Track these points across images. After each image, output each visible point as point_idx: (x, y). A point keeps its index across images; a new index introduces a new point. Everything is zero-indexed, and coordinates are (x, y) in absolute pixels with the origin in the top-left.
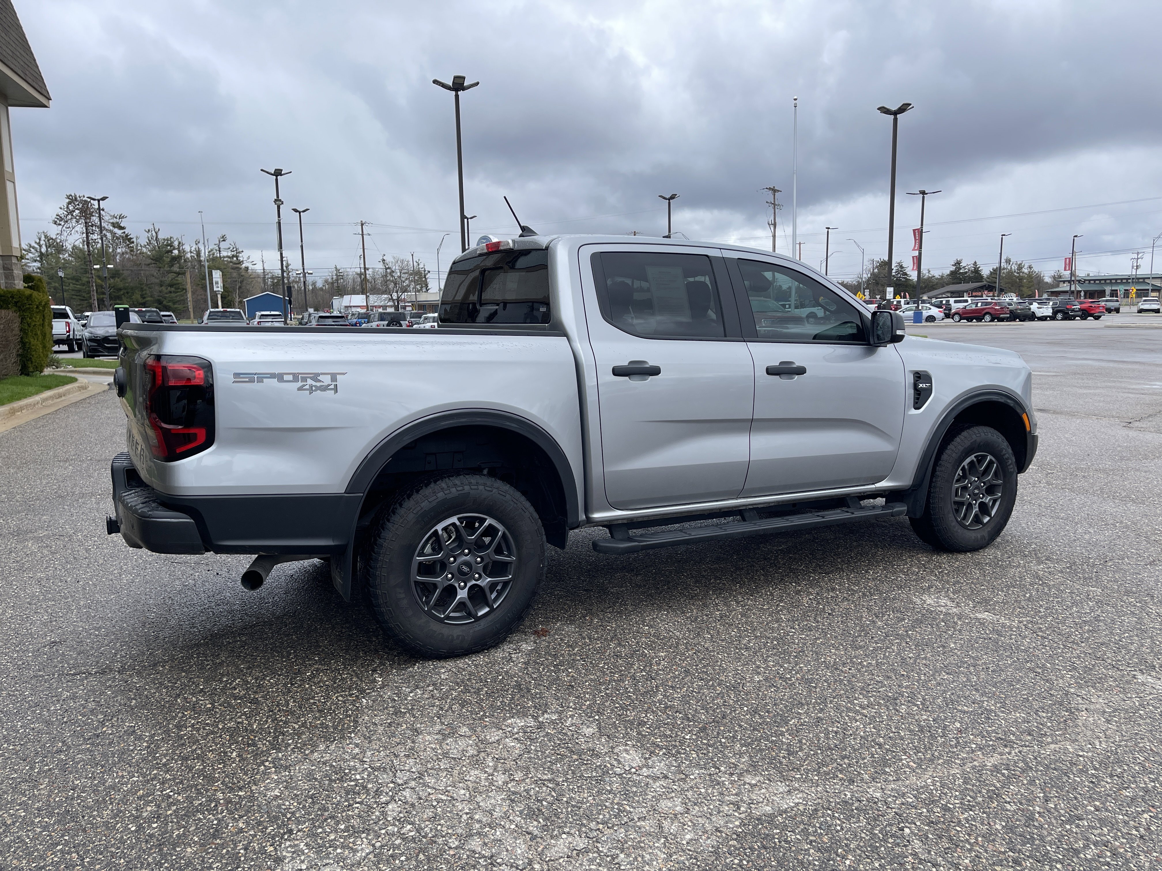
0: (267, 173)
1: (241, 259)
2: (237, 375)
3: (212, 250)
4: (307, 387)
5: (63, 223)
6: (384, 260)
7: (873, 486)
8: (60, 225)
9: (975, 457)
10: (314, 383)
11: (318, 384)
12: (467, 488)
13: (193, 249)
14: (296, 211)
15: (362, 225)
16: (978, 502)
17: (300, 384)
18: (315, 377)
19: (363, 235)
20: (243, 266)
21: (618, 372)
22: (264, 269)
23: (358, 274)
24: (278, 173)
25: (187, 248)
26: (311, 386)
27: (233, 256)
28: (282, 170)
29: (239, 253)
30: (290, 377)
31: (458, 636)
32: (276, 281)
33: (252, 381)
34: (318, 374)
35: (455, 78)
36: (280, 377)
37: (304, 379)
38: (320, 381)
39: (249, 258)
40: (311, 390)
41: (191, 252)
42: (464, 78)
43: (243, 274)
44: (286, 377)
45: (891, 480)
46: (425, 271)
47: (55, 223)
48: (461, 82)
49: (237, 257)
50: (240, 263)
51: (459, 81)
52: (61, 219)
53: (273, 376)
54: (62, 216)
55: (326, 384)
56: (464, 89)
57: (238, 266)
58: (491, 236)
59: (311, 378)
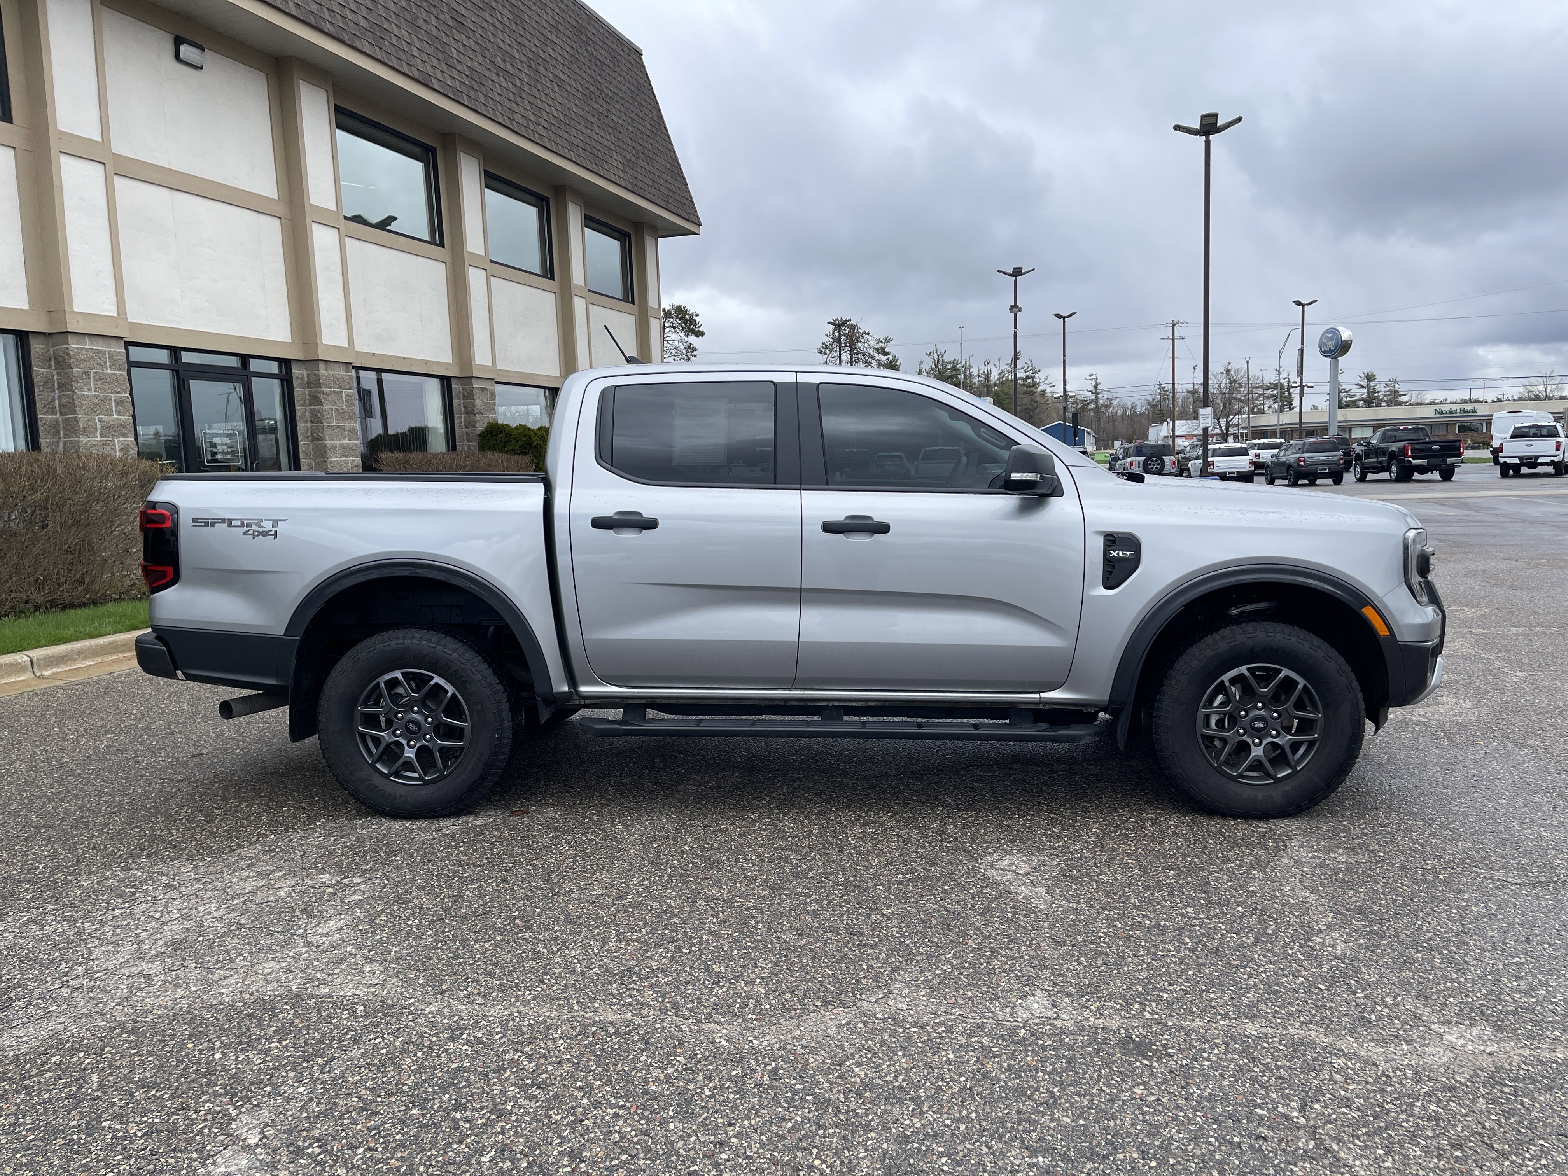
0: (1005, 273)
1: (1037, 380)
2: (195, 520)
3: (1003, 371)
4: (251, 532)
5: (828, 352)
6: (1228, 371)
7: (1037, 696)
8: (825, 354)
9: (1248, 669)
10: (257, 529)
11: (261, 530)
12: (407, 642)
13: (982, 372)
14: (1059, 316)
15: (1174, 325)
16: (1264, 742)
17: (245, 529)
18: (259, 523)
19: (1173, 339)
20: (1039, 389)
21: (598, 523)
22: (1065, 391)
23: (1189, 392)
24: (1017, 273)
25: (975, 371)
26: (254, 531)
27: (1028, 377)
28: (1021, 268)
29: (1036, 373)
30: (237, 523)
31: (401, 796)
32: (1079, 406)
33: (206, 525)
34: (262, 520)
35: (1203, 117)
36: (229, 522)
37: (249, 525)
38: (262, 527)
39: (1046, 379)
40: (254, 535)
41: (979, 376)
42: (1216, 115)
43: (1038, 399)
44: (234, 523)
45: (1071, 689)
46: (1289, 382)
47: (821, 352)
48: (1212, 121)
49: (1032, 378)
50: (1035, 385)
51: (1211, 121)
52: (826, 347)
53: (223, 521)
54: (828, 344)
55: (267, 530)
56: (1218, 130)
57: (1032, 389)
58: (1340, 329)
59: (255, 524)
